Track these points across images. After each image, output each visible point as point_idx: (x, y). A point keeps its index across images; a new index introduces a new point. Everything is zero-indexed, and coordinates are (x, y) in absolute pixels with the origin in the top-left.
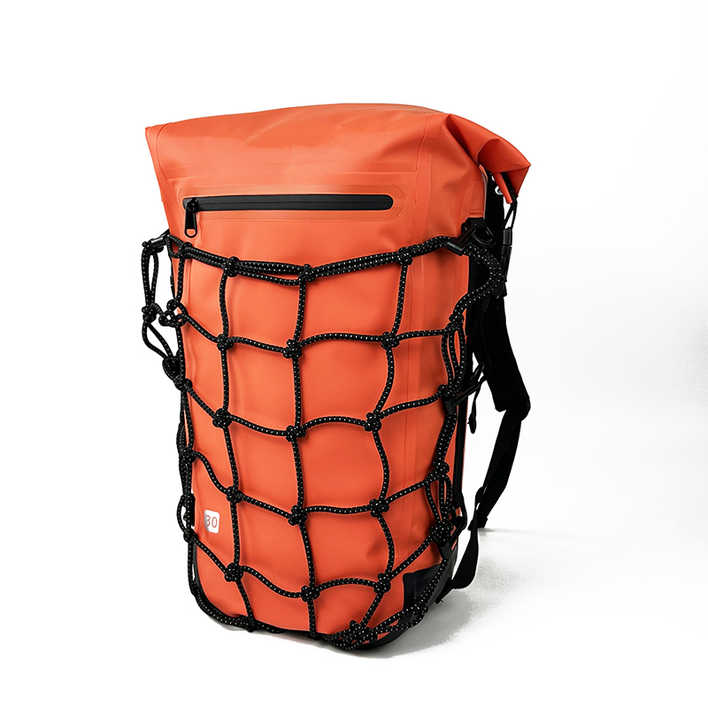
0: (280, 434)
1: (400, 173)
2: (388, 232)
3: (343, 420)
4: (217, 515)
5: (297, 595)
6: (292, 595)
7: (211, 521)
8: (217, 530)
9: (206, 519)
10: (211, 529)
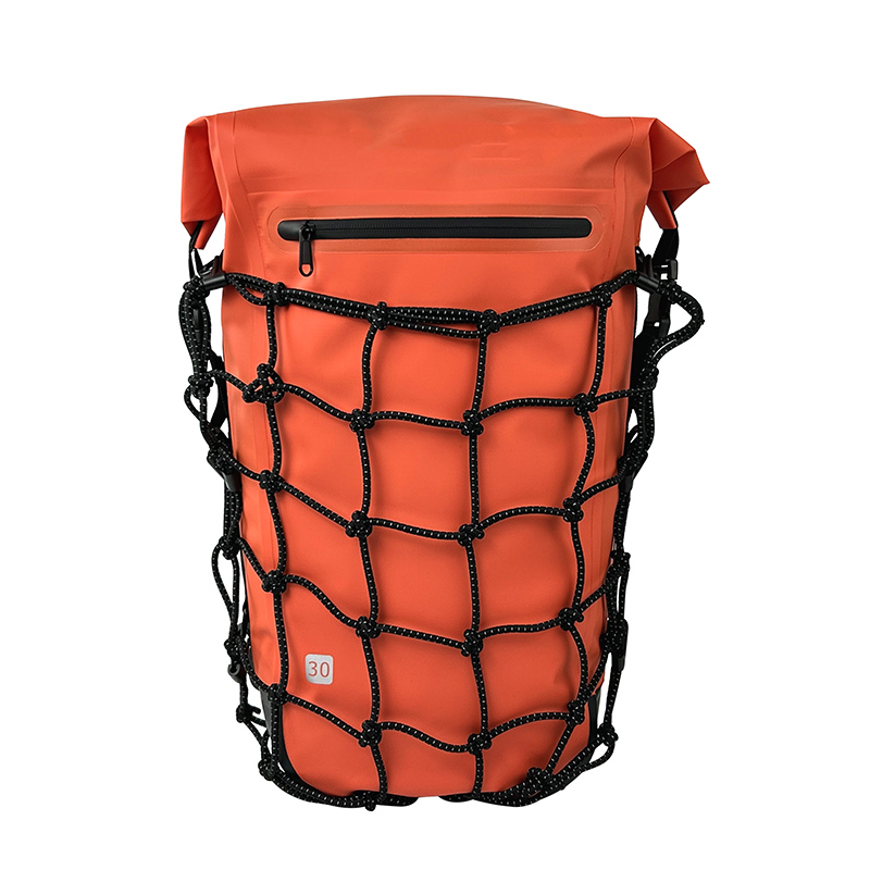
0: (449, 538)
1: (597, 190)
2: (585, 266)
3: (523, 511)
4: (329, 659)
5: (462, 749)
6: (456, 749)
7: (318, 669)
8: (329, 680)
9: (309, 669)
10: (317, 680)
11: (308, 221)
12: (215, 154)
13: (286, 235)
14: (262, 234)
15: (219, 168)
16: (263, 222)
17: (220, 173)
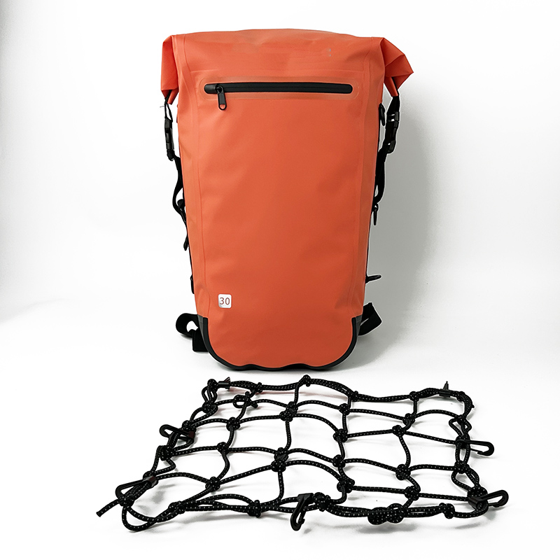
1: (355, 71)
4: (229, 296)
7: (224, 301)
8: (229, 306)
9: (220, 300)
10: (224, 306)
11: (218, 84)
12: (176, 53)
13: (208, 91)
14: (197, 92)
15: (178, 60)
16: (197, 86)
17: (178, 62)
